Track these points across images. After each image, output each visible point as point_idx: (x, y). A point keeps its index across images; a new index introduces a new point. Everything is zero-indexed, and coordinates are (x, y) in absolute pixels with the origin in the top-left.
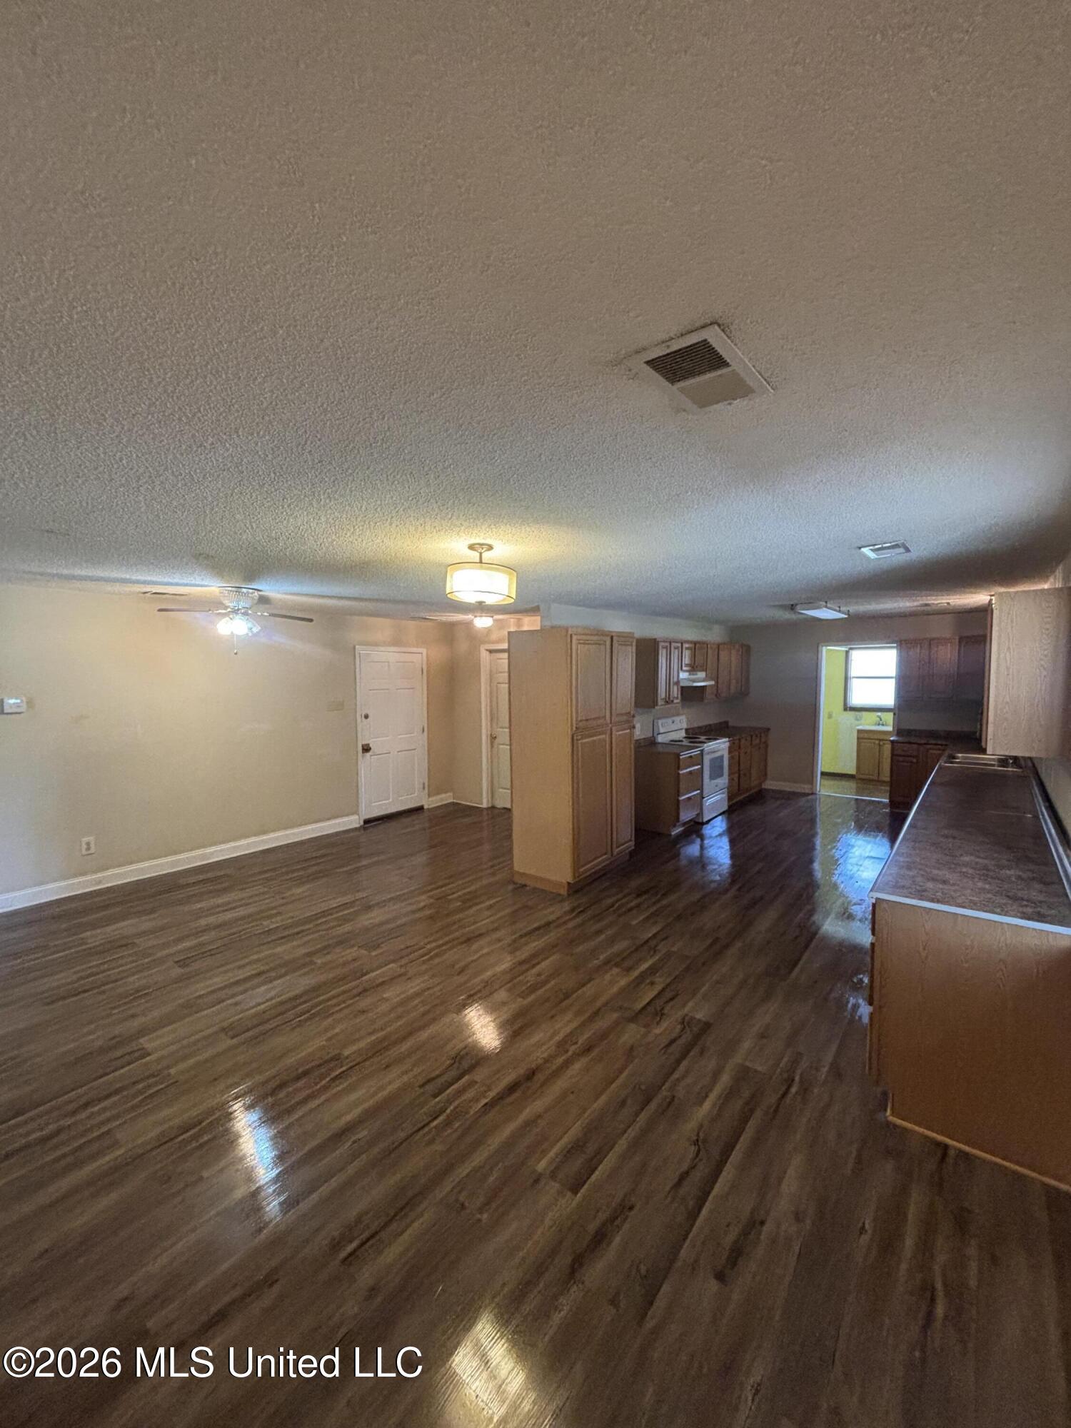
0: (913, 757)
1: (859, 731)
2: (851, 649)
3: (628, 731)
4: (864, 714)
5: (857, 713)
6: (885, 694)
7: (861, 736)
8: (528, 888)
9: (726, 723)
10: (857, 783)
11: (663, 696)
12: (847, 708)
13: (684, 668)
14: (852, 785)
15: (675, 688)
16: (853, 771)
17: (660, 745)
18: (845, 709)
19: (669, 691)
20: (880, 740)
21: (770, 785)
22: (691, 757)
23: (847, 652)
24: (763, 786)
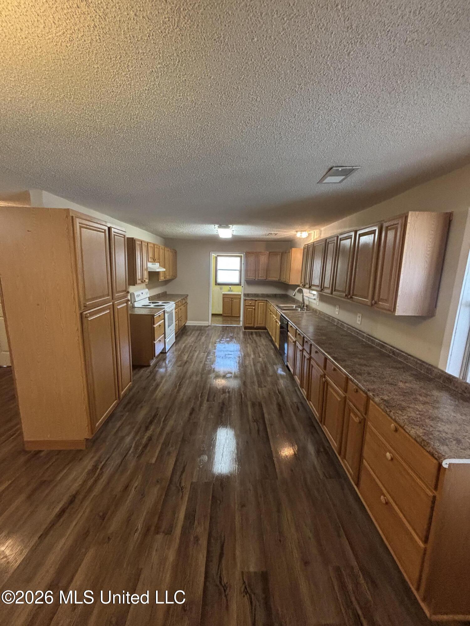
0: (253, 306)
1: (224, 295)
2: (218, 256)
3: (125, 304)
4: (224, 286)
5: (221, 286)
6: (234, 278)
7: (225, 296)
8: (42, 454)
9: (166, 292)
10: (222, 318)
11: (140, 278)
12: (217, 284)
13: (150, 260)
14: (220, 319)
15: (146, 272)
16: (221, 313)
17: (136, 309)
18: (216, 285)
19: (142, 275)
20: (232, 298)
21: (189, 323)
22: (160, 315)
23: (216, 258)
24: (186, 325)
